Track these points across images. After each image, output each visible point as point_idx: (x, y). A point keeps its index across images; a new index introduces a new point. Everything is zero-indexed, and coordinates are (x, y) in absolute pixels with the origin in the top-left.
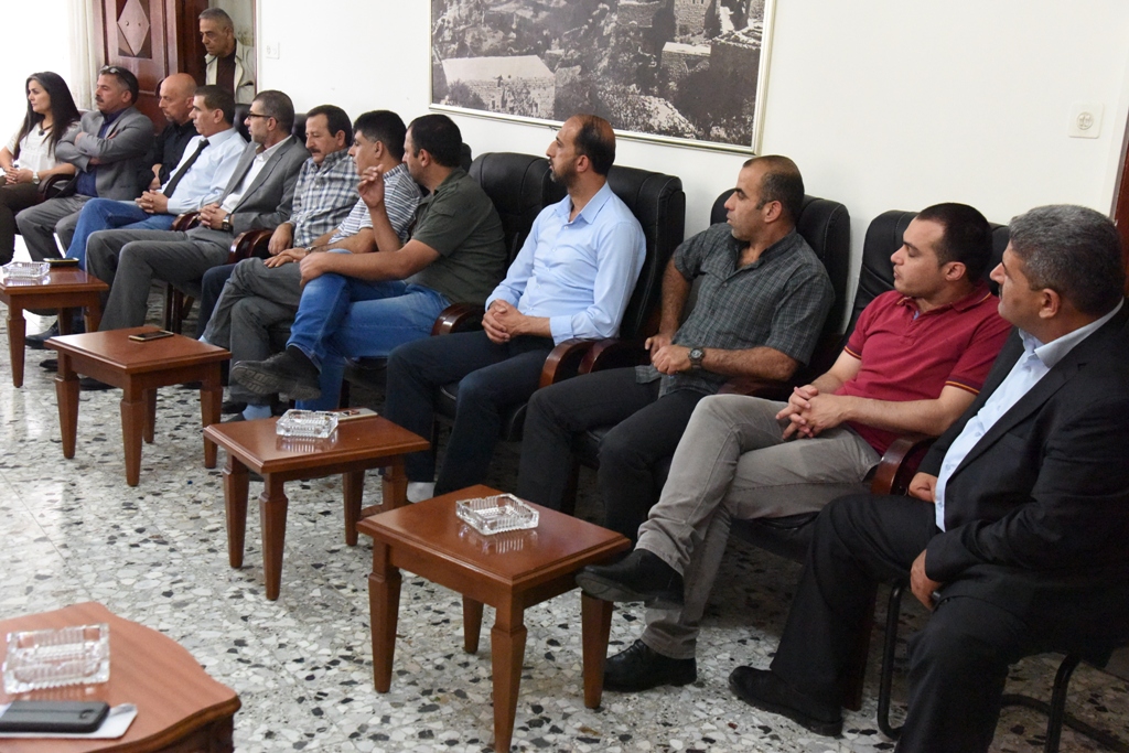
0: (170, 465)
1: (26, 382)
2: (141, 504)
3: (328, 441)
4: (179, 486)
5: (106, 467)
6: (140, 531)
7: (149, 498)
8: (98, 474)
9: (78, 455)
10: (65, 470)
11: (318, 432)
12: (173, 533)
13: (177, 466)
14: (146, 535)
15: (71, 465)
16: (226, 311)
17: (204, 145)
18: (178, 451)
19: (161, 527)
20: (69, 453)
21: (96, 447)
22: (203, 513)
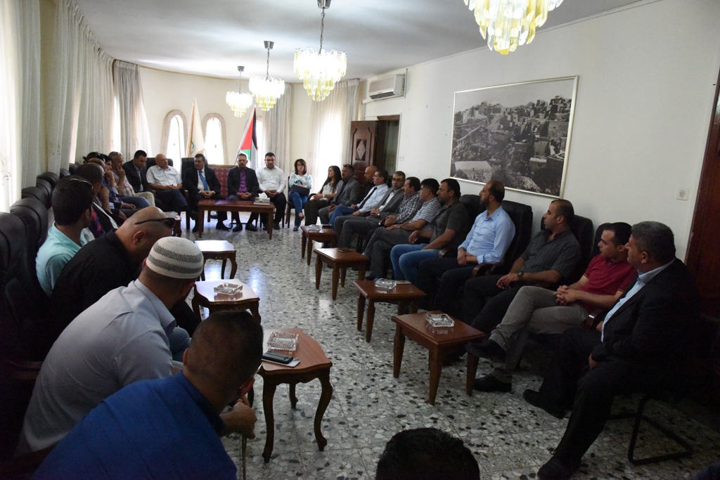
0: (347, 295)
1: (311, 264)
2: (335, 306)
3: (391, 290)
4: (348, 302)
5: (328, 293)
6: (332, 314)
7: (338, 304)
8: (324, 295)
9: (320, 288)
10: (315, 292)
11: (388, 287)
12: (342, 317)
13: (350, 295)
14: (334, 316)
15: (317, 291)
16: (372, 245)
17: (376, 189)
18: (351, 291)
19: (339, 314)
20: (318, 287)
21: (326, 286)
22: (353, 312)
